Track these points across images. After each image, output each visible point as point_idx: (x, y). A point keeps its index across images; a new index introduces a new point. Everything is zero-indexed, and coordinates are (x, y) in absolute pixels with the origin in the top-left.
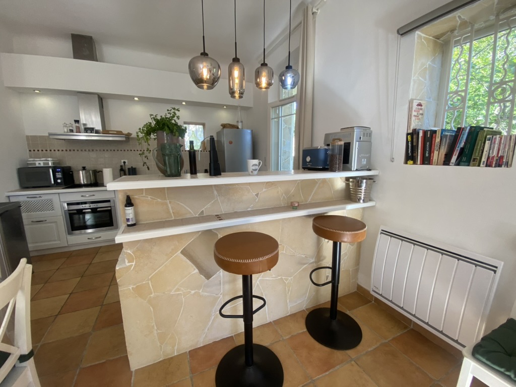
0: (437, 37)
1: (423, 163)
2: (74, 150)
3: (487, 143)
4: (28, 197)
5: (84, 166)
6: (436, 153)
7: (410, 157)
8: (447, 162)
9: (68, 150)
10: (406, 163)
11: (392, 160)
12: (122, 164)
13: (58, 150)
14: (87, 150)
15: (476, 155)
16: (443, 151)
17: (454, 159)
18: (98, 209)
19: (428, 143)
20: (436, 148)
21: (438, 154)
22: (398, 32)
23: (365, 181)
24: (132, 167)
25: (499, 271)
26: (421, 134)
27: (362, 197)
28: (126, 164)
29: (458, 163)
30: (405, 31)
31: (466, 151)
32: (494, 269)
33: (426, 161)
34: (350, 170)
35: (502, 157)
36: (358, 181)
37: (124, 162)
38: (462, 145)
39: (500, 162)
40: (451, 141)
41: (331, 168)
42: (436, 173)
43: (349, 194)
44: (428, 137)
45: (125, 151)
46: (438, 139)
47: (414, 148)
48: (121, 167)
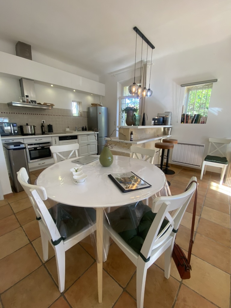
0: (188, 88)
1: (186, 123)
2: (14, 113)
3: (201, 118)
4: (6, 141)
5: (27, 123)
6: (189, 120)
7: (182, 121)
8: (192, 123)
9: (11, 113)
10: (181, 123)
11: (177, 122)
12: (42, 122)
13: (4, 113)
14: (22, 114)
15: (198, 121)
16: (191, 120)
18: (45, 147)
19: (187, 118)
21: (190, 121)
22: (181, 85)
23: (170, 128)
24: (50, 124)
25: (204, 146)
26: (186, 115)
27: (169, 133)
28: (45, 122)
29: (194, 123)
30: (183, 86)
31: (197, 120)
32: (203, 146)
33: (187, 122)
34: (168, 125)
35: (204, 121)
36: (168, 129)
38: (196, 118)
39: (203, 123)
40: (193, 118)
41: (165, 125)
42: (189, 125)
43: (165, 133)
44: (187, 116)
45: (43, 115)
46: (190, 117)
47: (184, 119)
48: (42, 124)
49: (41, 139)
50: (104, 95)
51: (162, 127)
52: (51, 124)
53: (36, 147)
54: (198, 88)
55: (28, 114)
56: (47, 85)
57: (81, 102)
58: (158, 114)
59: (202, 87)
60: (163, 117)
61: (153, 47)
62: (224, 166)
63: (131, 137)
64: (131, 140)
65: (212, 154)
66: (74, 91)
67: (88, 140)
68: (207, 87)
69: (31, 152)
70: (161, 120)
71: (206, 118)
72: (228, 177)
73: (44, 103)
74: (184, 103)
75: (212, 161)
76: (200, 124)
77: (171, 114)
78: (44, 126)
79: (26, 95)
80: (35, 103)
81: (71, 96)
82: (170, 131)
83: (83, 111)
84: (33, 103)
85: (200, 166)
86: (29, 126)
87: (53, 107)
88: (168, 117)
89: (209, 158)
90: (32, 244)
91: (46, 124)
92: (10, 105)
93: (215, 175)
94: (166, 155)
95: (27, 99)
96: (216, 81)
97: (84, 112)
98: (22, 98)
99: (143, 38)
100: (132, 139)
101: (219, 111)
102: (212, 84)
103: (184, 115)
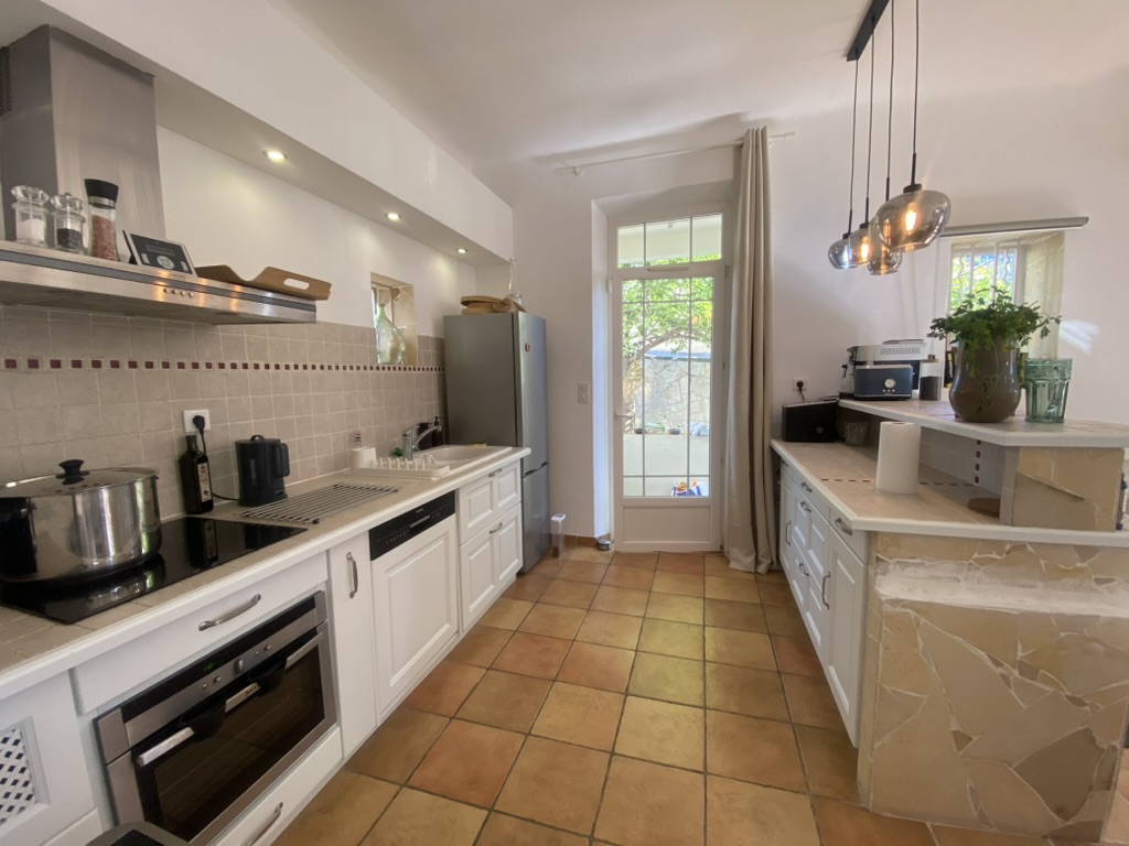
5: (70, 457)
12: (190, 429)
18: (289, 662)
28: (208, 426)
37: (198, 421)
45: (194, 365)
48: (190, 440)
49: (245, 597)
55: (56, 364)
57: (409, 288)
69: (160, 774)
70: (910, 378)
73: (269, 271)
78: (204, 459)
79: (102, 178)
80: (177, 267)
83: (420, 337)
84: (161, 260)
87: (313, 309)
91: (223, 435)
95: (96, 221)
96: (1080, 222)
97: (423, 339)
98: (49, 206)
102: (1059, 238)
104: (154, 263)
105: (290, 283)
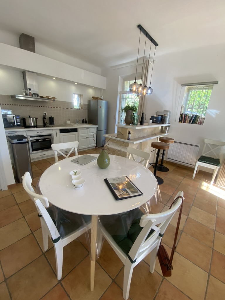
0: (189, 88)
1: (184, 122)
2: (17, 105)
3: (199, 119)
4: (9, 133)
5: (29, 115)
6: (187, 120)
7: (180, 121)
8: (189, 123)
9: (14, 105)
10: (179, 122)
11: (175, 121)
12: (44, 115)
13: (8, 105)
14: (25, 105)
15: (196, 122)
16: (189, 120)
17: (191, 122)
18: (46, 139)
19: (185, 118)
20: (187, 119)
21: (188, 121)
22: (182, 85)
23: (168, 127)
25: (199, 147)
26: (184, 115)
27: (167, 132)
28: (46, 114)
29: (192, 123)
30: (183, 85)
31: (194, 120)
32: (198, 146)
33: (185, 122)
34: (166, 124)
35: (201, 122)
36: (166, 127)
38: (193, 119)
39: (201, 123)
40: (191, 118)
41: (163, 123)
42: (187, 125)
43: (162, 131)
44: (186, 116)
45: (45, 107)
46: (188, 117)
47: (182, 118)
48: (44, 116)
49: (42, 131)
50: (105, 89)
51: (160, 126)
52: (52, 117)
53: (37, 139)
54: (198, 88)
55: (30, 106)
56: (50, 78)
57: (82, 95)
58: (157, 112)
59: (202, 87)
60: (162, 116)
61: (156, 45)
62: (215, 168)
63: (128, 136)
64: (128, 140)
65: (206, 154)
66: (76, 84)
67: (87, 133)
68: (207, 87)
69: (33, 143)
70: (160, 119)
71: (204, 119)
72: (219, 178)
73: (46, 96)
74: (183, 103)
75: (205, 162)
76: (197, 125)
77: (170, 113)
78: (45, 118)
79: (29, 88)
80: (38, 96)
81: (73, 88)
82: (168, 129)
83: (84, 104)
84: (36, 96)
85: (193, 165)
86: (32, 119)
87: (54, 100)
88: (166, 116)
89: (203, 159)
90: (33, 235)
91: (48, 116)
92: (13, 97)
93: (206, 175)
94: (162, 153)
95: (30, 92)
96: (216, 83)
98: (25, 91)
99: (146, 35)
100: (129, 138)
101: (216, 114)
102: (213, 85)
103: (182, 114)
104: (35, 96)
105: (49, 98)
